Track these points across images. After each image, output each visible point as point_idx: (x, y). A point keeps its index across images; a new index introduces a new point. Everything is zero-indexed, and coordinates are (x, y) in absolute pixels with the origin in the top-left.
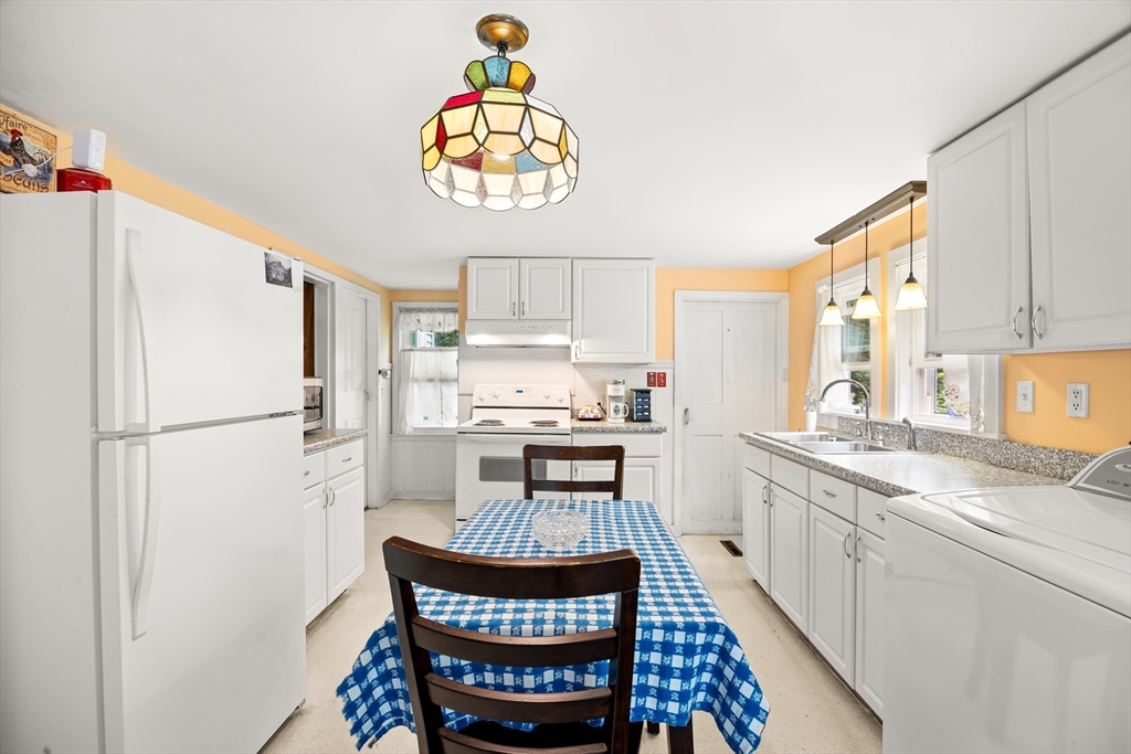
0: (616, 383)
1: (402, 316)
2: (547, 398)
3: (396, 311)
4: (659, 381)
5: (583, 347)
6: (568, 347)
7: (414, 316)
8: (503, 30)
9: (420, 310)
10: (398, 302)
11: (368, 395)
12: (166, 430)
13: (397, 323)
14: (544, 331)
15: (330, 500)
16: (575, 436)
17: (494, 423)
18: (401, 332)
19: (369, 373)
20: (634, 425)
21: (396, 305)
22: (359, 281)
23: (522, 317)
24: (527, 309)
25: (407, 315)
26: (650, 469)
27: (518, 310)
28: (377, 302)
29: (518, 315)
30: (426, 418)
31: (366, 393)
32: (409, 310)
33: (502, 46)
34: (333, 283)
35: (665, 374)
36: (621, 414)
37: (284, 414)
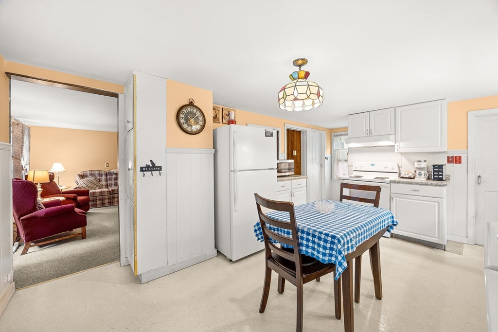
0: (419, 161)
1: (335, 138)
2: (386, 168)
3: (333, 136)
4: (456, 160)
5: (401, 146)
6: (394, 146)
7: (339, 137)
8: (300, 62)
9: (341, 135)
10: (333, 133)
11: (322, 166)
12: (240, 171)
13: (333, 141)
14: (379, 140)
15: (293, 195)
16: (391, 184)
17: (359, 177)
18: (335, 144)
19: (322, 158)
20: (430, 182)
21: (333, 134)
22: (316, 128)
23: (371, 135)
24: (373, 132)
25: (337, 137)
26: (437, 204)
27: (369, 133)
28: (325, 135)
29: (369, 134)
30: (344, 175)
31: (321, 165)
32: (337, 136)
33: (300, 66)
34: (306, 130)
35: (460, 157)
36: (423, 176)
37: (270, 169)
